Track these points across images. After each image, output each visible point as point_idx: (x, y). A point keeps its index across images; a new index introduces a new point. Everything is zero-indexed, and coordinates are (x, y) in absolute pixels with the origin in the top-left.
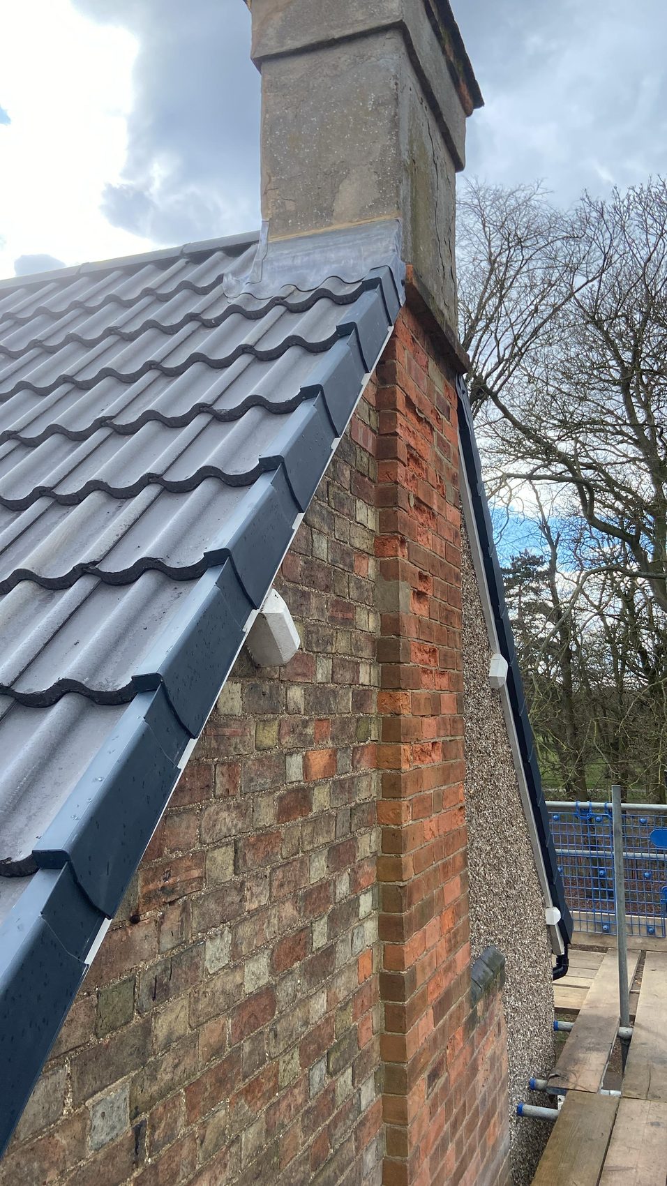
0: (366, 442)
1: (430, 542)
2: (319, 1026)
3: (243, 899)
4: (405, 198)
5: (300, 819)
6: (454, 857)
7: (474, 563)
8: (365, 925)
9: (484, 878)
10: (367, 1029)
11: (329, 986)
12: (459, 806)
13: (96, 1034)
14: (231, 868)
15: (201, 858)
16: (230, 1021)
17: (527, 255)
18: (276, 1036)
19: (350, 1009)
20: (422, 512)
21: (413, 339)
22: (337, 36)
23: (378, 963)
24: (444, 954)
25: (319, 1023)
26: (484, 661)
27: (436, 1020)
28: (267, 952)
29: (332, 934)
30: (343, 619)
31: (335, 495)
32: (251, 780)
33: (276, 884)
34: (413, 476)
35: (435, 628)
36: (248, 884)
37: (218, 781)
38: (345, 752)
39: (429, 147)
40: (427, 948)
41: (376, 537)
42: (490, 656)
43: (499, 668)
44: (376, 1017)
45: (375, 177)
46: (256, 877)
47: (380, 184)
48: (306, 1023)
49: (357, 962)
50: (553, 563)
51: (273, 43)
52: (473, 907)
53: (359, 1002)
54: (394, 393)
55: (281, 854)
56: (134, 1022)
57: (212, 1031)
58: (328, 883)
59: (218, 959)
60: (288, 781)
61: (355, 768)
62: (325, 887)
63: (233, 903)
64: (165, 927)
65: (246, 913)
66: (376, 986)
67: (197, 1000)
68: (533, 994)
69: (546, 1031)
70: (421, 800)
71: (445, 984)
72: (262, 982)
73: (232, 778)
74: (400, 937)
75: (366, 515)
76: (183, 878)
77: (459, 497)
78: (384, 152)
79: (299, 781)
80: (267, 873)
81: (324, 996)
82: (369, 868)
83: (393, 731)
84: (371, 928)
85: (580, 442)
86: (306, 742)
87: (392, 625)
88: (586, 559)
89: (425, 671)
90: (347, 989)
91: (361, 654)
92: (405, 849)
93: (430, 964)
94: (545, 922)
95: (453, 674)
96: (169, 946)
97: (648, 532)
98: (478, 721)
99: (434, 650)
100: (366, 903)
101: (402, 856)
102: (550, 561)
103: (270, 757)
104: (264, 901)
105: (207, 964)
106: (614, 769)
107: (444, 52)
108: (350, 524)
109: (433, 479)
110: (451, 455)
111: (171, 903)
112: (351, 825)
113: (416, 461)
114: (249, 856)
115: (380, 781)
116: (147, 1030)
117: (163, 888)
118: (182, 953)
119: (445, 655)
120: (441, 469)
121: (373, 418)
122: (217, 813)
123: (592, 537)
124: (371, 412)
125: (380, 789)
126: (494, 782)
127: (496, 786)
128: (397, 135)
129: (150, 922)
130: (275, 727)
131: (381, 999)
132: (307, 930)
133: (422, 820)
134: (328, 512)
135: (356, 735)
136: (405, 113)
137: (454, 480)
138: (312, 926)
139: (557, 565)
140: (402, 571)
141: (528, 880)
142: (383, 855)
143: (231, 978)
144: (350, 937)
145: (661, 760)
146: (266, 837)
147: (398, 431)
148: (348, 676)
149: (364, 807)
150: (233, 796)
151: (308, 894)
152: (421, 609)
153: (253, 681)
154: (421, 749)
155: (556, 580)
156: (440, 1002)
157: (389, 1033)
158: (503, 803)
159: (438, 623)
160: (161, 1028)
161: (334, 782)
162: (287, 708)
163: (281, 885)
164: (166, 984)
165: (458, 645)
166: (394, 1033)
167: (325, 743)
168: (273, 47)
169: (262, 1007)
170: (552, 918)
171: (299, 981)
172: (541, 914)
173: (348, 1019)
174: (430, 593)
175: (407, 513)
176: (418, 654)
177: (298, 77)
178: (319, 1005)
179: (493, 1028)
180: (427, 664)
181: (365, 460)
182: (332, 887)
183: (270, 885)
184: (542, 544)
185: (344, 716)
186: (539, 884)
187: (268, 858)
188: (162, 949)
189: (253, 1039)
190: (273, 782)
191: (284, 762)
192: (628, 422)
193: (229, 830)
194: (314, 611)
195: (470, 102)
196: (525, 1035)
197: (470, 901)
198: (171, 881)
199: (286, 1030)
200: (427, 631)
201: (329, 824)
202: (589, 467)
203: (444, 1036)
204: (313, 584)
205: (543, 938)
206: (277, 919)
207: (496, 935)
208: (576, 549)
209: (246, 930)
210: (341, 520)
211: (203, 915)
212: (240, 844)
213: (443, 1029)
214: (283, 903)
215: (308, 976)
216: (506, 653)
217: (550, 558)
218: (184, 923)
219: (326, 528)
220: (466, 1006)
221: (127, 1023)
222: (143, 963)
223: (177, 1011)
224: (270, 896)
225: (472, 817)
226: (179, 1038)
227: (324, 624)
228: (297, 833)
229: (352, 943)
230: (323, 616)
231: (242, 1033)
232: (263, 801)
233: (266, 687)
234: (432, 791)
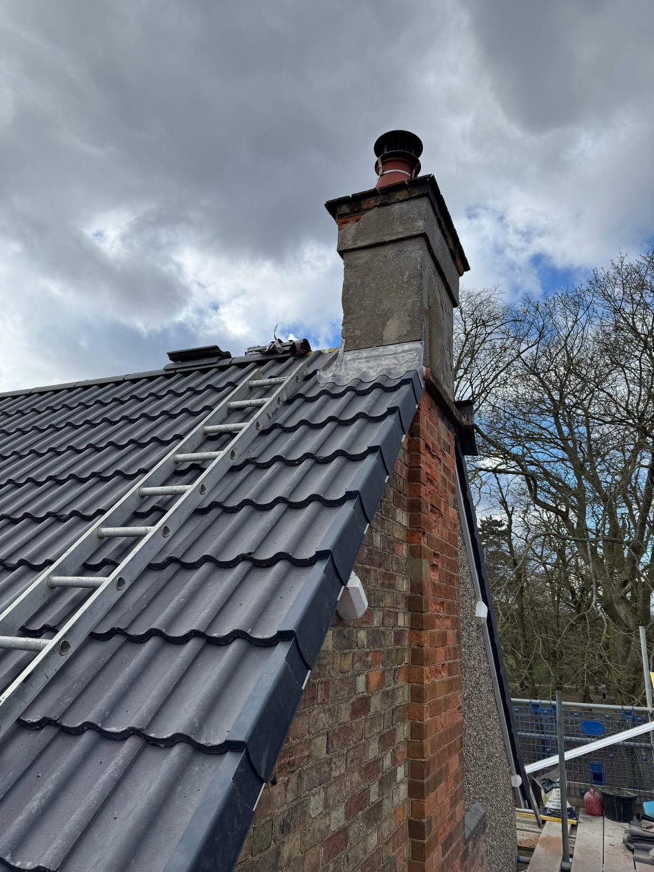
0: (402, 472)
1: (440, 532)
2: (372, 855)
3: (331, 770)
4: (425, 329)
5: (364, 717)
6: (455, 742)
7: (465, 542)
8: (400, 787)
9: (473, 755)
10: (401, 858)
11: (378, 828)
12: (457, 707)
13: (252, 854)
14: (325, 750)
15: (309, 743)
16: (323, 849)
17: (489, 330)
18: (348, 860)
19: (391, 844)
20: (435, 513)
21: (429, 409)
22: (387, 240)
23: (407, 813)
24: (448, 807)
25: (372, 852)
26: (472, 607)
27: (444, 854)
28: (344, 804)
29: (381, 793)
30: (389, 584)
31: (385, 507)
32: (337, 693)
33: (349, 759)
34: (430, 492)
35: (443, 588)
36: (334, 760)
37: (319, 694)
38: (389, 672)
39: (438, 297)
40: (439, 803)
41: (408, 531)
42: (476, 603)
43: (482, 611)
44: (405, 850)
45: (408, 318)
46: (339, 755)
47: (411, 322)
48: (365, 852)
49: (395, 812)
50: (509, 526)
51: (350, 243)
52: (466, 775)
53: (396, 839)
54: (418, 443)
55: (353, 740)
56: (271, 847)
57: (313, 855)
58: (379, 759)
59: (317, 809)
60: (357, 692)
61: (395, 683)
62: (377, 761)
63: (325, 772)
64: (289, 787)
65: (332, 779)
66: (406, 829)
67: (305, 835)
68: (503, 836)
69: (512, 863)
70: (436, 703)
71: (448, 829)
72: (341, 824)
73: (326, 692)
74: (422, 796)
75: (402, 517)
76: (299, 756)
77: (456, 501)
78: (413, 305)
79: (363, 692)
80: (345, 752)
81: (376, 834)
82: (403, 749)
83: (418, 658)
84: (404, 788)
85: (526, 448)
86: (368, 666)
87: (417, 587)
88: (532, 525)
89: (437, 617)
90: (390, 830)
91: (399, 606)
92: (426, 737)
93: (440, 814)
94: (511, 785)
95: (454, 617)
96: (291, 800)
97: (573, 508)
98: (469, 647)
99: (443, 602)
100: (401, 772)
101: (424, 741)
102: (507, 525)
103: (348, 677)
104: (343, 771)
105: (311, 812)
106: (554, 673)
107: (448, 244)
108: (393, 523)
109: (441, 493)
110: (452, 476)
111: (293, 772)
112: (392, 720)
113: (431, 482)
114: (335, 742)
115: (410, 691)
116: (278, 853)
117: (289, 762)
118: (298, 804)
119: (449, 605)
120: (446, 486)
121: (406, 457)
122: (318, 714)
123: (536, 510)
124: (405, 454)
125: (410, 696)
126: (479, 689)
127: (480, 691)
128: (421, 295)
129: (281, 784)
130: (350, 658)
131: (410, 837)
132: (366, 791)
133: (436, 717)
134: (381, 518)
135: (396, 661)
136: (425, 282)
137: (453, 491)
138: (369, 787)
139: (512, 528)
140: (424, 552)
141: (500, 756)
142: (411, 740)
143: (324, 820)
144: (391, 795)
145: (586, 667)
146: (346, 729)
147: (421, 465)
148: (392, 621)
149: (400, 708)
150: (327, 703)
151: (367, 767)
152: (434, 576)
153: (339, 628)
154: (436, 670)
155: (512, 538)
156: (445, 841)
157: (415, 861)
158: (484, 703)
159: (445, 584)
160: (285, 852)
161: (383, 692)
162: (357, 644)
163: (352, 761)
164: (289, 824)
165: (457, 598)
166: (418, 862)
167: (378, 666)
168: (350, 245)
169: (341, 840)
170: (516, 781)
171: (361, 824)
172: (508, 779)
173: (389, 851)
174: (439, 565)
175: (427, 515)
176: (433, 606)
177: (363, 261)
178: (373, 840)
179: (478, 860)
180: (439, 612)
181: (401, 483)
182: (381, 762)
183: (346, 760)
184: (501, 513)
185: (389, 648)
186: (508, 758)
187: (345, 743)
188: (288, 801)
189: (335, 862)
190: (348, 694)
191: (355, 680)
192: (558, 437)
193: (324, 725)
194: (372, 581)
195: (462, 268)
196: (498, 865)
197: (464, 771)
198: (293, 758)
199: (354, 856)
200: (438, 590)
201: (380, 720)
202: (532, 464)
203: (448, 865)
204: (372, 564)
205: (510, 797)
206: (349, 783)
207: (480, 794)
208: (524, 517)
209: (333, 790)
210: (388, 522)
211: (309, 780)
212: (330, 734)
213: (447, 861)
214: (353, 772)
215: (366, 821)
216: (485, 601)
217: (508, 523)
218: (299, 785)
219: (380, 528)
220: (462, 844)
221: (268, 848)
222: (277, 810)
223: (294, 841)
224: (346, 768)
225: (465, 713)
226: (295, 859)
227: (378, 588)
228: (361, 727)
229: (392, 799)
230: (377, 583)
231: (329, 857)
232: (343, 706)
233: (346, 632)
234: (442, 697)
